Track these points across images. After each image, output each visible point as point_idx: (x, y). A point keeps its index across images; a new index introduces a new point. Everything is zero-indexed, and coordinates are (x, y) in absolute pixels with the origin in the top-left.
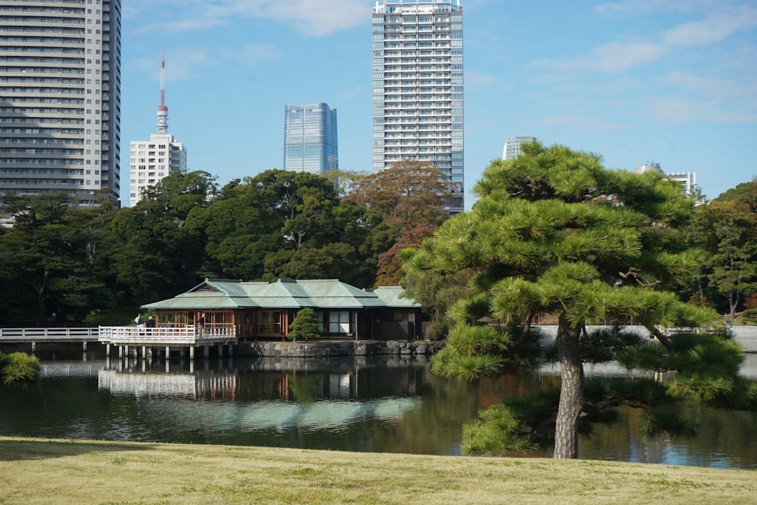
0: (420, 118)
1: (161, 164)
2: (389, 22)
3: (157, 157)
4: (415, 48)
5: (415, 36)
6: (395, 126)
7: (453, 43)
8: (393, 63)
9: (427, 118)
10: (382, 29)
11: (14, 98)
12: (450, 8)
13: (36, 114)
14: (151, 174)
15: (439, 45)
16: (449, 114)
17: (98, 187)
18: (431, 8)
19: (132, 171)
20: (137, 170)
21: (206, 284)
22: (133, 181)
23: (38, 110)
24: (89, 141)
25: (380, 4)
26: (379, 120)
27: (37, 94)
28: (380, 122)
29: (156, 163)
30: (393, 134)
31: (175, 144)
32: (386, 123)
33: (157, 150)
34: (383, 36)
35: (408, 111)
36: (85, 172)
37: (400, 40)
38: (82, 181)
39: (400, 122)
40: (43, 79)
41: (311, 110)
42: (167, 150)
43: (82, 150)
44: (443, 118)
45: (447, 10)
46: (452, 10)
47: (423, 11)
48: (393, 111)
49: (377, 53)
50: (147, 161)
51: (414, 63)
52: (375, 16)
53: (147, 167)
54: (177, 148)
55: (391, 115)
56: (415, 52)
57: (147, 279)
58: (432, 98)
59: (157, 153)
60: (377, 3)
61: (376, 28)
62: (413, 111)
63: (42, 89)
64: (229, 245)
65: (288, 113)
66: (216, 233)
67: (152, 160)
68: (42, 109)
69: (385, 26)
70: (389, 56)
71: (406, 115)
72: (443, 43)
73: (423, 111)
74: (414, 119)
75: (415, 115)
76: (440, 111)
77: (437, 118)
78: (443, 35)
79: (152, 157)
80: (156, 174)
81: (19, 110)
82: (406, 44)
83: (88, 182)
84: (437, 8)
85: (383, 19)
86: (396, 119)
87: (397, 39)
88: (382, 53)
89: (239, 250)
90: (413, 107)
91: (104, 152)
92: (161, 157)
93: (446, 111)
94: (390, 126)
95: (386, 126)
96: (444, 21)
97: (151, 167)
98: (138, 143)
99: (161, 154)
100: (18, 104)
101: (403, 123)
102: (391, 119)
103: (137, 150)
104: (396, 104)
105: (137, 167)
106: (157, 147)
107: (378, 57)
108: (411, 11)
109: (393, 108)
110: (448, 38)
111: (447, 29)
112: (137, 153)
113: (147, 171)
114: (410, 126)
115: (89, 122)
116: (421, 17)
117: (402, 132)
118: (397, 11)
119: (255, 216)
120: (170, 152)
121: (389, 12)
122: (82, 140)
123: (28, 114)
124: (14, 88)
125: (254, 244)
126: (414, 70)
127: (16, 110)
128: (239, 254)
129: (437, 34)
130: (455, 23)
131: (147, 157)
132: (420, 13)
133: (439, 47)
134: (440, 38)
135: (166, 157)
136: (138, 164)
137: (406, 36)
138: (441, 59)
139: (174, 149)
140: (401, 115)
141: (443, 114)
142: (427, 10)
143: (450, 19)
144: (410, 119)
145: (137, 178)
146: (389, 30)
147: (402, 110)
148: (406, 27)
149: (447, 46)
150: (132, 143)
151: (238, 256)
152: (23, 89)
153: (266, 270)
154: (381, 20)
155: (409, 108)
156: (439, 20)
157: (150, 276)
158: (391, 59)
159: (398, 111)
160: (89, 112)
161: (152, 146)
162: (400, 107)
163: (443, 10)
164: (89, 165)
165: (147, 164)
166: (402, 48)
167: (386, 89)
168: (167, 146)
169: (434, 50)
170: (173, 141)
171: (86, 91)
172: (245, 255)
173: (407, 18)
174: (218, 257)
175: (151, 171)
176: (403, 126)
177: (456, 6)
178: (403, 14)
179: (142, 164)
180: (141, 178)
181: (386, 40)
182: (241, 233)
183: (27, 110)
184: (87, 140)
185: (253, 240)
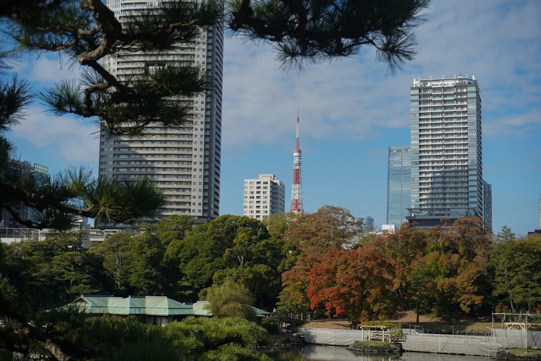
0: (445, 162)
1: (265, 195)
2: (422, 93)
3: (262, 190)
4: (441, 111)
5: (442, 102)
6: (427, 167)
7: (469, 107)
8: (426, 122)
9: (450, 161)
10: (417, 98)
11: (147, 155)
12: (467, 82)
13: (161, 165)
14: (258, 202)
15: (459, 108)
16: (466, 158)
17: (200, 214)
18: (453, 82)
19: (245, 200)
20: (249, 200)
21: (81, 298)
22: (246, 207)
23: (162, 162)
24: (195, 183)
25: (416, 80)
26: (416, 163)
27: (162, 151)
28: (416, 164)
29: (261, 195)
30: (426, 173)
31: (275, 181)
32: (420, 165)
33: (262, 185)
34: (418, 102)
35: (436, 156)
36: (192, 204)
37: (431, 106)
38: (190, 210)
39: (430, 165)
40: (166, 142)
41: (407, 150)
42: (269, 185)
43: (190, 189)
44: (462, 161)
45: (465, 83)
46: (468, 83)
47: (448, 85)
48: (426, 157)
49: (414, 114)
50: (255, 193)
51: (440, 122)
52: (412, 89)
53: (255, 198)
54: (276, 184)
55: (424, 159)
56: (442, 114)
57: (146, 286)
58: (454, 147)
59: (262, 188)
60: (414, 80)
61: (413, 98)
62: (440, 156)
63: (165, 148)
64: (192, 264)
65: (391, 153)
66: (185, 257)
67: (258, 192)
68: (165, 162)
69: (420, 96)
70: (423, 117)
71: (435, 159)
72: (462, 107)
73: (447, 156)
74: (441, 162)
75: (442, 159)
76: (460, 156)
77: (458, 161)
78: (462, 100)
79: (259, 190)
80: (262, 202)
81: (150, 162)
82: (435, 108)
83: (194, 211)
84: (457, 82)
85: (418, 91)
86: (428, 162)
87: (428, 105)
88: (418, 115)
89: (199, 268)
90: (440, 154)
91: (205, 190)
92: (265, 190)
93: (464, 156)
94: (424, 167)
95: (420, 167)
96: (462, 91)
97: (258, 197)
98: (249, 181)
99: (265, 188)
100: (149, 158)
101: (433, 165)
102: (424, 162)
103: (249, 185)
104: (428, 151)
105: (248, 197)
106: (262, 183)
107: (415, 118)
108: (439, 84)
109: (426, 154)
110: (465, 103)
111: (465, 97)
112: (249, 188)
113: (255, 200)
114: (438, 167)
115: (195, 170)
116: (445, 89)
117: (432, 172)
118: (429, 84)
119: (211, 245)
120: (271, 187)
121: (423, 86)
122: (191, 182)
123: (156, 165)
124: (147, 148)
125: (209, 264)
126: (440, 127)
127: (148, 162)
128: (199, 270)
129: (457, 100)
130: (470, 92)
131: (255, 190)
132: (445, 86)
133: (459, 109)
134: (459, 103)
135: (268, 190)
136: (249, 195)
137: (435, 102)
138: (461, 119)
139: (274, 185)
140: (431, 159)
141: (462, 158)
142: (450, 83)
143: (467, 90)
144: (438, 162)
145: (248, 204)
146: (422, 99)
147: (432, 156)
148: (435, 96)
149: (465, 109)
150: (245, 180)
151: (198, 272)
152: (153, 148)
153: (214, 282)
154: (417, 92)
155: (438, 154)
156: (459, 91)
157: (149, 284)
158: (424, 120)
159: (430, 156)
160: (195, 163)
161: (259, 183)
162: (430, 154)
163: (462, 83)
164: (194, 199)
165: (255, 195)
166: (432, 112)
167: (420, 141)
168: (269, 183)
169: (455, 112)
170: (274, 179)
171: (193, 149)
172: (202, 271)
173: (435, 89)
174: (186, 273)
175: (258, 200)
176: (433, 167)
177: (472, 80)
178: (433, 87)
179: (252, 195)
180: (251, 205)
181: (420, 106)
182: (201, 257)
183: (155, 163)
184: (194, 183)
185: (210, 261)
